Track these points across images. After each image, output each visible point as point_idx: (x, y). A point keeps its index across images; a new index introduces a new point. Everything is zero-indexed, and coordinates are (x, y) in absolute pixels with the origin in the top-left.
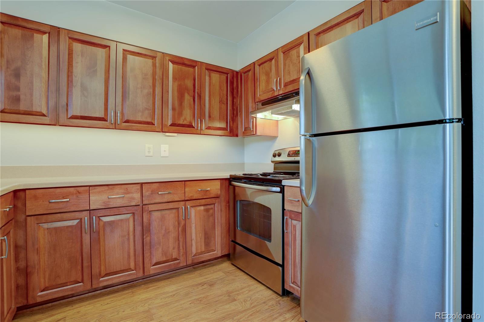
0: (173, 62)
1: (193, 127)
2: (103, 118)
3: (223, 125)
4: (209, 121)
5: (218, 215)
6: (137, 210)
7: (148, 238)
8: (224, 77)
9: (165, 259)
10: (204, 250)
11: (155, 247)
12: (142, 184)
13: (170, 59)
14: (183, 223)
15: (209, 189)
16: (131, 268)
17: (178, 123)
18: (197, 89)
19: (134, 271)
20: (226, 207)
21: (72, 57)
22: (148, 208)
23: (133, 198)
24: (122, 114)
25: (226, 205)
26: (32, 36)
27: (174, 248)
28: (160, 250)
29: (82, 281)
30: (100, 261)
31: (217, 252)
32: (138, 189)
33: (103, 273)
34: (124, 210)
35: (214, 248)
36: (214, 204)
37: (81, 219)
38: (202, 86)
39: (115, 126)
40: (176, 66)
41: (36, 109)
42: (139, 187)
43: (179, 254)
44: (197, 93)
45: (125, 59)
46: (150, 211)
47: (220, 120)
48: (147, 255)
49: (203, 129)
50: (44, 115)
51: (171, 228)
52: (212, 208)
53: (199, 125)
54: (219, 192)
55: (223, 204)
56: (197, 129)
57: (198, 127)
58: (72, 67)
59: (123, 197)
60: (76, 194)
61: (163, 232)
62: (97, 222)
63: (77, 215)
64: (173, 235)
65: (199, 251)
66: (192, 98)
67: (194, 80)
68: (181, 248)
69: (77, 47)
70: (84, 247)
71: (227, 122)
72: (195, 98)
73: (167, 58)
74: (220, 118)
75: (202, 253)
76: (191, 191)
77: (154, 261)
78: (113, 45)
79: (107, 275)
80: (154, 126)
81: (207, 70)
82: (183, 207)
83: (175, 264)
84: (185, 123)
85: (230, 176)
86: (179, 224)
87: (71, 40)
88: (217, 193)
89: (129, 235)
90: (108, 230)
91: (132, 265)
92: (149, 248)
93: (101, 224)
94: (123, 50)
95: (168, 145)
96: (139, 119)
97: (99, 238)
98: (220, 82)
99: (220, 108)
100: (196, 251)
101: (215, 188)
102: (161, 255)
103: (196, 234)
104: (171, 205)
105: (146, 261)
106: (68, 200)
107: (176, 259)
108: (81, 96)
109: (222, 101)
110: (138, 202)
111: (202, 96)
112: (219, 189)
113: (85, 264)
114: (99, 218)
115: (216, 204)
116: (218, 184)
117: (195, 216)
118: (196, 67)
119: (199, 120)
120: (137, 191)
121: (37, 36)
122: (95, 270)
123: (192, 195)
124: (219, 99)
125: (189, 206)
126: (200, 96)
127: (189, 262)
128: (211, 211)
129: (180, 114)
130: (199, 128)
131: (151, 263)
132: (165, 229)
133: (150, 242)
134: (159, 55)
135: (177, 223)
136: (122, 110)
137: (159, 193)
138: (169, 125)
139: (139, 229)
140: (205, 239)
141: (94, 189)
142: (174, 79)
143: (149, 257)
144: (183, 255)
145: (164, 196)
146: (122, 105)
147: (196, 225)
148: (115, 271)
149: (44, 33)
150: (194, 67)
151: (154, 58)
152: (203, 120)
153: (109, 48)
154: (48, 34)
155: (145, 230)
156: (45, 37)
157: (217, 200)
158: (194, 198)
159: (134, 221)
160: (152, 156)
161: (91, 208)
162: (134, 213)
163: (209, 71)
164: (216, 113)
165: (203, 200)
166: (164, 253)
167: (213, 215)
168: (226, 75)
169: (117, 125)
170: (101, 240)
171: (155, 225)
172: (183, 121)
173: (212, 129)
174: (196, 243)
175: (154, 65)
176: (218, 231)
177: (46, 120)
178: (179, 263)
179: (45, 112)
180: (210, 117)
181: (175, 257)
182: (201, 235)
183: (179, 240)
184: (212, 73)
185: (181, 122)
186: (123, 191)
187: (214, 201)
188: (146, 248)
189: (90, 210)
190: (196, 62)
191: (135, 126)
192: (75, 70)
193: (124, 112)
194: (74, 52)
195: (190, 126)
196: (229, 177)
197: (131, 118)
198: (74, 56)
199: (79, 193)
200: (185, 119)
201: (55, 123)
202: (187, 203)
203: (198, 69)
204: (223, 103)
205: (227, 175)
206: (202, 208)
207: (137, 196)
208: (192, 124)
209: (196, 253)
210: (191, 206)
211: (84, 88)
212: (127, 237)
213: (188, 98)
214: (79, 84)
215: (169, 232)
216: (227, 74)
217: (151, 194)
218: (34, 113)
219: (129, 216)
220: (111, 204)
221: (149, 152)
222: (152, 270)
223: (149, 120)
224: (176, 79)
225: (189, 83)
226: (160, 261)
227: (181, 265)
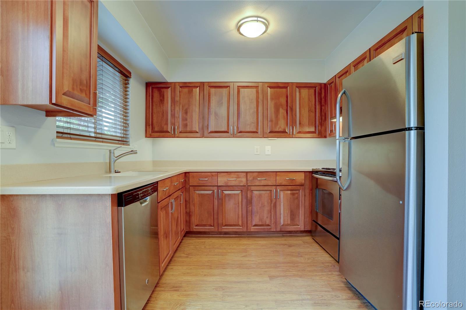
0: (270, 87)
1: (287, 133)
2: (227, 131)
3: (313, 129)
4: (299, 127)
5: (302, 198)
6: (244, 189)
7: (250, 208)
8: (312, 91)
9: (261, 223)
10: (290, 223)
11: (255, 214)
12: (247, 172)
13: (268, 85)
14: (274, 201)
15: (295, 179)
16: (240, 224)
17: (275, 131)
18: (289, 104)
19: (241, 227)
20: (310, 194)
21: (210, 98)
22: (251, 188)
23: (242, 181)
24: (238, 128)
25: (310, 192)
26: (192, 90)
27: (267, 218)
28: (258, 217)
29: (213, 226)
30: (223, 216)
31: (301, 226)
32: (245, 176)
33: (224, 224)
34: (236, 188)
35: (298, 223)
36: (299, 190)
37: (213, 191)
38: (293, 101)
39: (234, 136)
40: (272, 90)
41: (194, 129)
42: (245, 174)
43: (271, 222)
44: (290, 107)
45: (239, 92)
46: (252, 190)
47: (310, 125)
48: (249, 218)
49: (295, 134)
50: (197, 132)
51: (266, 203)
52: (297, 193)
53: (291, 130)
54: (303, 182)
55: (307, 191)
56: (290, 134)
57: (290, 132)
58: (210, 103)
59: (236, 180)
60: (211, 176)
61: (260, 205)
62: (222, 193)
63: (211, 188)
64: (267, 208)
65: (286, 223)
66: (285, 111)
67: (287, 97)
68: (272, 218)
69: (213, 90)
70: (215, 207)
71: (316, 127)
72: (288, 111)
73: (266, 85)
74: (309, 124)
75: (288, 225)
76: (280, 180)
77: (254, 224)
78: (231, 85)
79: (226, 225)
80: (258, 134)
81: (297, 87)
82: (274, 190)
83: (267, 228)
84: (280, 130)
85: (312, 169)
86: (271, 201)
87: (209, 88)
88: (302, 182)
89: (239, 204)
90: (227, 199)
91: (240, 223)
92: (251, 214)
93: (224, 195)
94: (238, 86)
95: (270, 146)
96: (248, 130)
97: (222, 203)
98: (309, 95)
99: (309, 116)
100: (284, 222)
101: (300, 178)
102: (258, 220)
103: (284, 211)
104: (266, 188)
105: (249, 222)
106: (207, 179)
107: (268, 225)
108: (215, 119)
109: (310, 110)
110: (245, 184)
111: (293, 108)
112: (303, 179)
113: (215, 217)
114: (223, 192)
115: (300, 191)
116: (302, 176)
117: (284, 197)
118: (288, 87)
119: (291, 127)
120: (244, 177)
121: (194, 90)
122: (220, 222)
123: (281, 182)
124: (308, 109)
125: (278, 190)
126: (292, 109)
127: (278, 229)
128: (296, 195)
129: (277, 124)
130: (291, 134)
131: (252, 224)
132: (262, 203)
133: (252, 211)
134: (260, 85)
135: (270, 201)
136: (238, 125)
137: (258, 179)
138: (269, 132)
139: (245, 201)
140: (291, 215)
141: (220, 174)
142: (272, 99)
143: (251, 220)
144: (273, 223)
145: (262, 181)
146: (238, 122)
147: (284, 204)
148: (230, 224)
149: (197, 87)
150: (286, 88)
151: (257, 87)
152: (295, 127)
153: (230, 87)
154: (199, 87)
155: (249, 202)
156: (198, 89)
157: (302, 187)
158: (283, 184)
159: (242, 196)
160: (259, 155)
161: (218, 185)
162: (242, 191)
163: (299, 88)
164: (305, 120)
165: (290, 187)
166: (261, 220)
167: (298, 198)
168: (314, 88)
169: (234, 135)
170: (224, 204)
171: (255, 200)
172: (279, 129)
173: (302, 133)
174: (284, 217)
175: (257, 92)
176: (301, 210)
177: (198, 135)
178: (271, 228)
179: (197, 131)
180: (300, 124)
181: (268, 224)
182: (287, 211)
183: (271, 213)
184: (302, 89)
185: (277, 130)
186: (236, 176)
187: (299, 188)
188: (249, 214)
189: (217, 186)
190: (288, 83)
191: (245, 135)
192: (211, 105)
193: (239, 126)
194: (211, 94)
195: (284, 132)
196: (312, 171)
197: (243, 130)
198: (211, 96)
199: (213, 176)
200: (280, 127)
201: (203, 136)
202: (278, 187)
203: (290, 89)
204: (312, 112)
205: (310, 169)
206: (289, 192)
207: (244, 180)
208: (285, 130)
209: (283, 224)
210: (280, 190)
211: (216, 114)
212: (237, 205)
213: (282, 111)
214: (214, 113)
215: (264, 206)
216: (316, 87)
217: (253, 179)
218: (193, 132)
219: (239, 192)
220: (229, 183)
221: (257, 152)
222: (253, 229)
223: (254, 130)
224: (273, 99)
225: (283, 100)
226: (257, 224)
227: (272, 230)
